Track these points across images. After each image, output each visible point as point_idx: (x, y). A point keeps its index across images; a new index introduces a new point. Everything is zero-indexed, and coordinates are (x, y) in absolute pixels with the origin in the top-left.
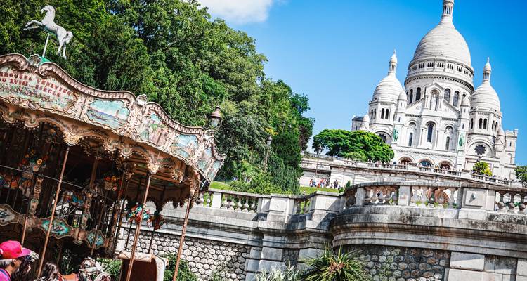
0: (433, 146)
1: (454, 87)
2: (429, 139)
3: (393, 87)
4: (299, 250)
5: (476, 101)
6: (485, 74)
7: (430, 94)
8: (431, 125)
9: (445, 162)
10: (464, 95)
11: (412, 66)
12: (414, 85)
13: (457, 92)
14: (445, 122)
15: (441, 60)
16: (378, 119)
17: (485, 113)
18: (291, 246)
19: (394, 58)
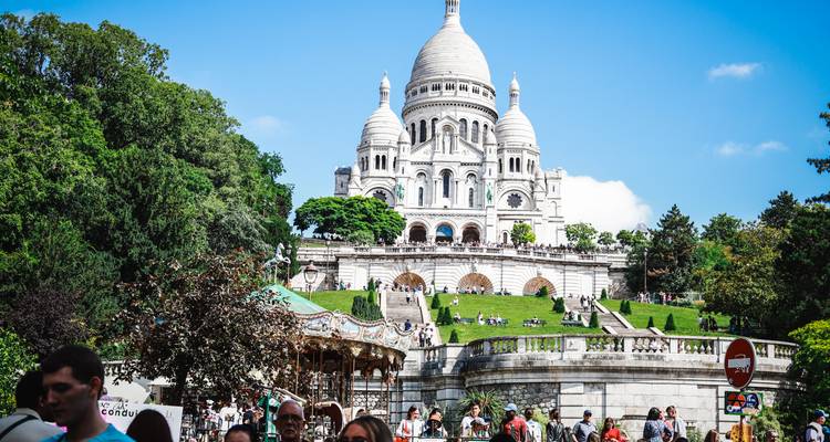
0: (452, 203)
1: (471, 116)
2: (446, 194)
3: (389, 126)
4: (435, 391)
5: (502, 134)
6: (512, 95)
7: (441, 132)
8: (446, 174)
9: (470, 224)
10: (486, 126)
11: (410, 91)
12: (416, 117)
13: (476, 123)
14: (466, 168)
15: (450, 80)
16: (373, 170)
17: (517, 150)
18: (428, 388)
19: (386, 83)
